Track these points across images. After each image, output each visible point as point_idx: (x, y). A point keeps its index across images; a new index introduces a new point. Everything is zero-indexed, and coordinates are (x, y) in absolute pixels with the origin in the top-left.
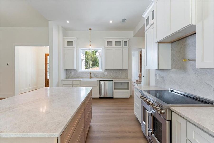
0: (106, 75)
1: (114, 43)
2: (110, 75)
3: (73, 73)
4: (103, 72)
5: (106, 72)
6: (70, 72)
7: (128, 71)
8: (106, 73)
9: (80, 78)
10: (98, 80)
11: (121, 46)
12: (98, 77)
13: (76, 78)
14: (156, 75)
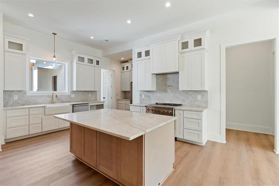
0: (73, 98)
1: (86, 60)
2: (79, 98)
3: (17, 96)
4: (70, 94)
5: (73, 94)
6: (10, 96)
7: (97, 92)
8: (73, 96)
9: (30, 105)
10: (71, 104)
11: (93, 65)
12: (63, 101)
13: (23, 105)
14: (141, 95)
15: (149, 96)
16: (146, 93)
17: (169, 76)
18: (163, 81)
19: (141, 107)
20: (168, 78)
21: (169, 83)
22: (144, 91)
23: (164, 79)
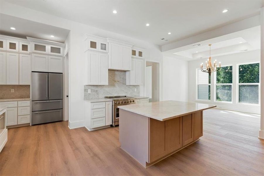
14: (86, 90)
15: (97, 91)
16: (93, 88)
17: (117, 73)
18: (111, 76)
19: (106, 102)
20: (116, 74)
21: (117, 78)
22: (89, 85)
23: (112, 74)
